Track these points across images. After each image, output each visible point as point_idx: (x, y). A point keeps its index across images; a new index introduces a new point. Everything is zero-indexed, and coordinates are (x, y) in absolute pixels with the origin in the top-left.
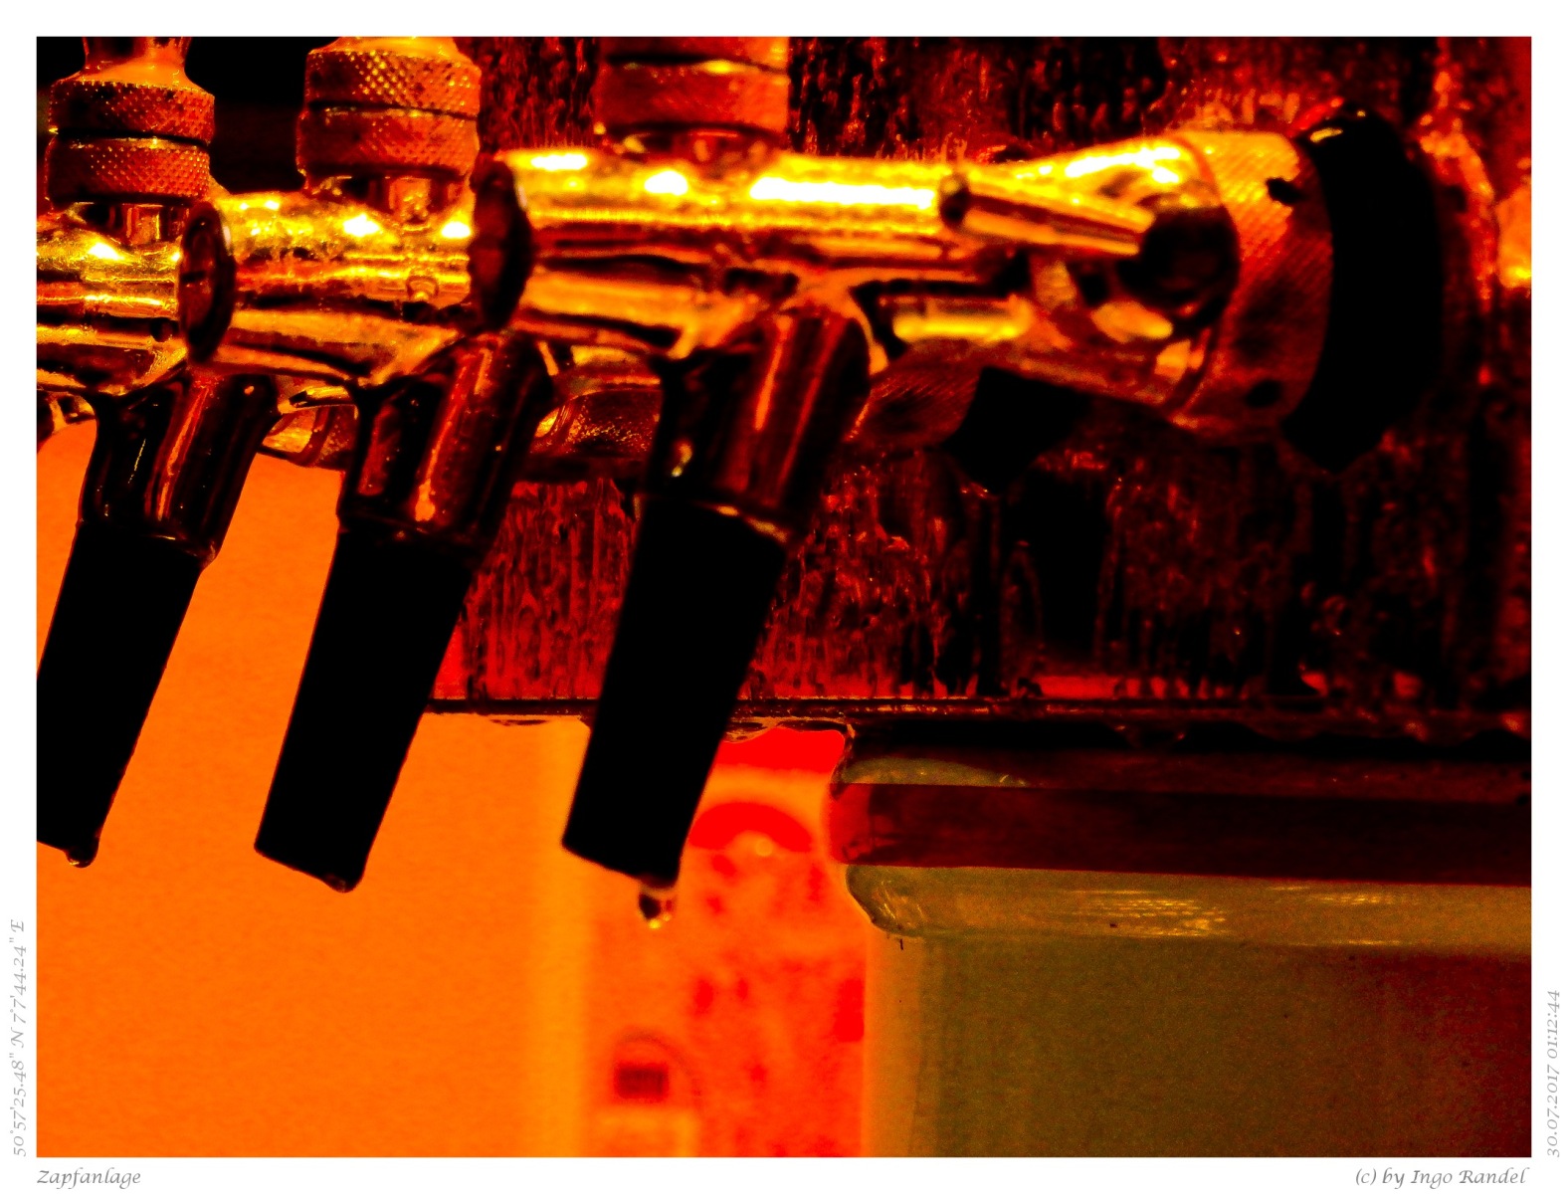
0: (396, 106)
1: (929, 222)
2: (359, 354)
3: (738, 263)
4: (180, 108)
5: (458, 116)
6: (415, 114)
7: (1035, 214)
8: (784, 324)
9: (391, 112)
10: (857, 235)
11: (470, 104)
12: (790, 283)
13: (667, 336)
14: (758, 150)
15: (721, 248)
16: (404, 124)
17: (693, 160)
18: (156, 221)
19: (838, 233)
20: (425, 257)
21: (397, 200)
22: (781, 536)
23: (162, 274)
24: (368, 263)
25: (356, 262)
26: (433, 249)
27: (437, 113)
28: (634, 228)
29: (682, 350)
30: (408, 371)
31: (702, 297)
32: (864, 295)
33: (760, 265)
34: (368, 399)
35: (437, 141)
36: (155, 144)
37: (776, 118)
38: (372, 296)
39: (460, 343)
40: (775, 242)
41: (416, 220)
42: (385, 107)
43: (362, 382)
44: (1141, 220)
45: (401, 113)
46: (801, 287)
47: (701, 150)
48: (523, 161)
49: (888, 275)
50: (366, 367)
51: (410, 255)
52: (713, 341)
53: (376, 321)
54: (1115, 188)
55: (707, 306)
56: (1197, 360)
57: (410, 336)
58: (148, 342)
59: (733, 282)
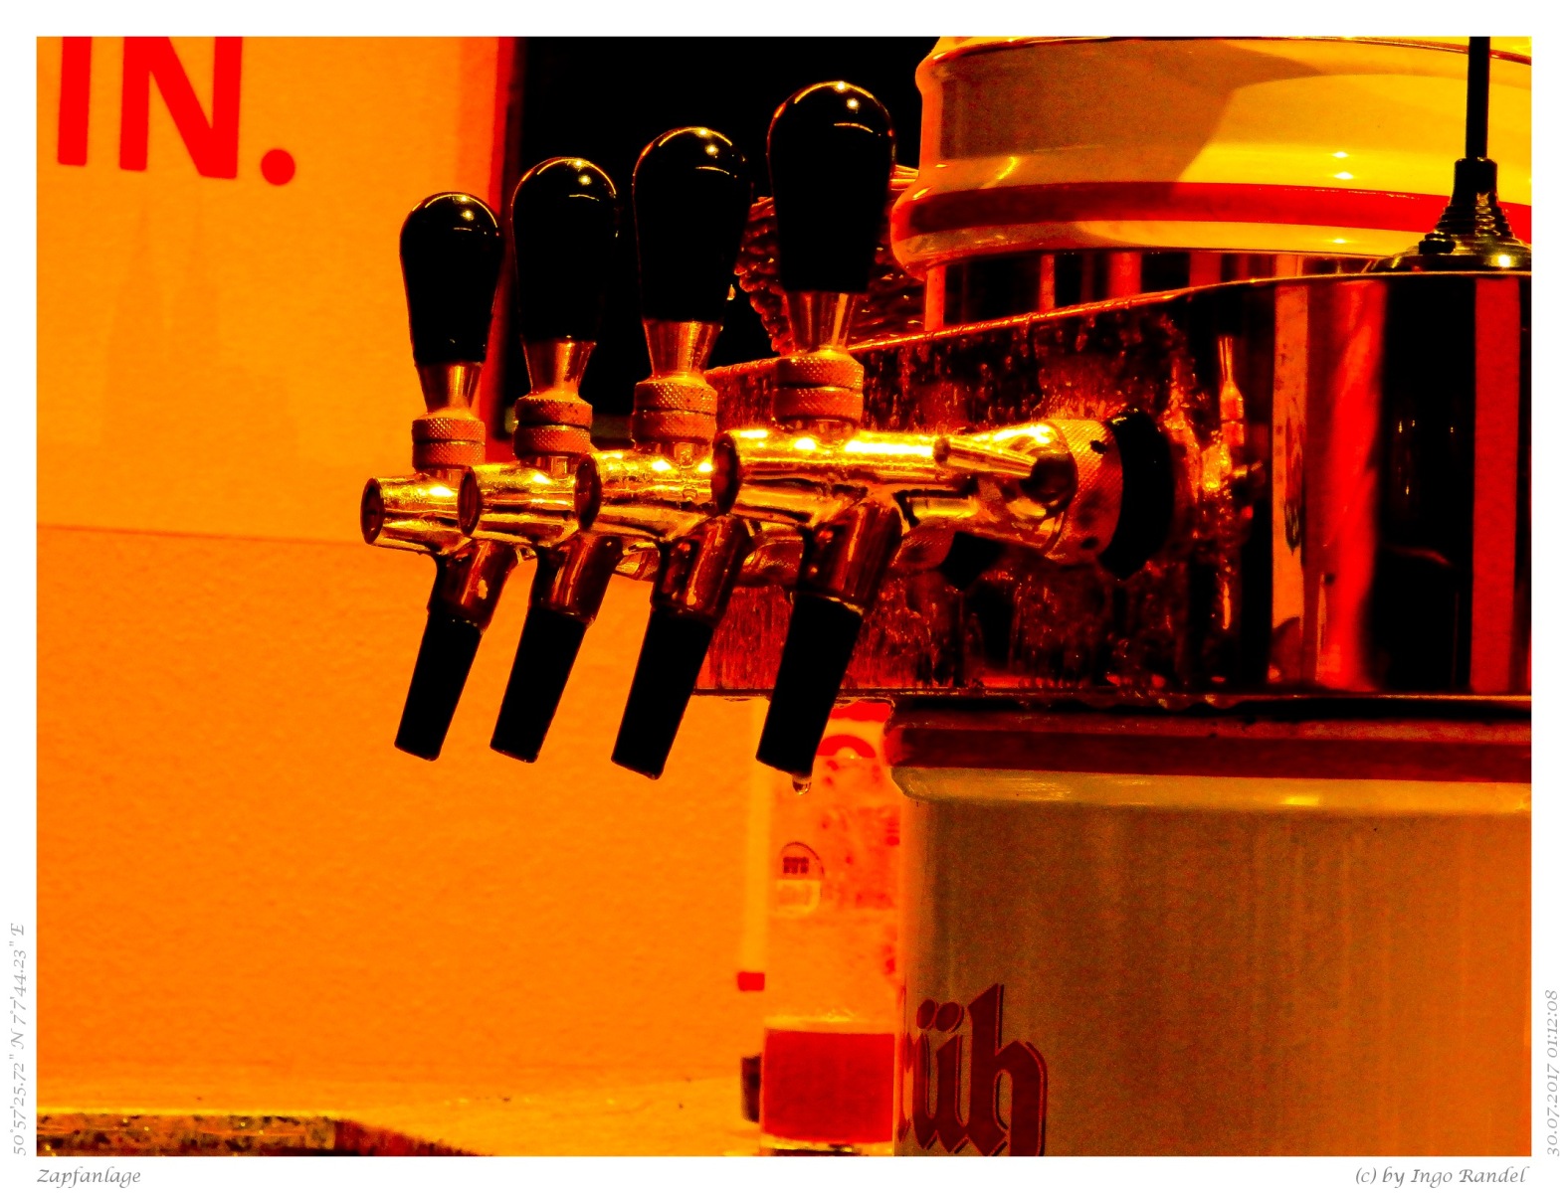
0: (677, 409)
1: (930, 462)
2: (660, 527)
3: (839, 482)
4: (576, 411)
5: (706, 413)
6: (686, 413)
7: (981, 458)
8: (861, 511)
9: (675, 412)
10: (895, 468)
11: (713, 408)
12: (864, 491)
13: (804, 517)
14: (849, 428)
15: (831, 475)
16: (681, 417)
17: (818, 433)
18: (565, 465)
19: (887, 468)
20: (691, 481)
21: (678, 454)
22: (860, 612)
23: (567, 490)
24: (664, 483)
25: (658, 483)
26: (694, 477)
27: (697, 412)
28: (790, 465)
29: (813, 523)
30: (683, 535)
31: (822, 498)
32: (900, 497)
33: (850, 483)
34: (665, 548)
35: (696, 425)
36: (564, 428)
37: (857, 412)
38: (665, 499)
39: (708, 521)
40: (857, 472)
41: (687, 463)
42: (673, 409)
43: (661, 539)
44: (1031, 460)
45: (679, 412)
46: (869, 493)
47: (822, 430)
48: (737, 434)
49: (910, 488)
50: (663, 533)
51: (684, 480)
52: (827, 519)
53: (668, 511)
54: (1017, 446)
55: (825, 502)
56: (1058, 528)
57: (684, 518)
58: (561, 522)
59: (837, 490)
